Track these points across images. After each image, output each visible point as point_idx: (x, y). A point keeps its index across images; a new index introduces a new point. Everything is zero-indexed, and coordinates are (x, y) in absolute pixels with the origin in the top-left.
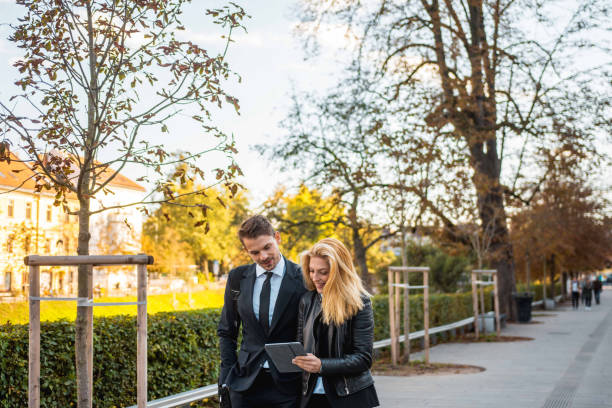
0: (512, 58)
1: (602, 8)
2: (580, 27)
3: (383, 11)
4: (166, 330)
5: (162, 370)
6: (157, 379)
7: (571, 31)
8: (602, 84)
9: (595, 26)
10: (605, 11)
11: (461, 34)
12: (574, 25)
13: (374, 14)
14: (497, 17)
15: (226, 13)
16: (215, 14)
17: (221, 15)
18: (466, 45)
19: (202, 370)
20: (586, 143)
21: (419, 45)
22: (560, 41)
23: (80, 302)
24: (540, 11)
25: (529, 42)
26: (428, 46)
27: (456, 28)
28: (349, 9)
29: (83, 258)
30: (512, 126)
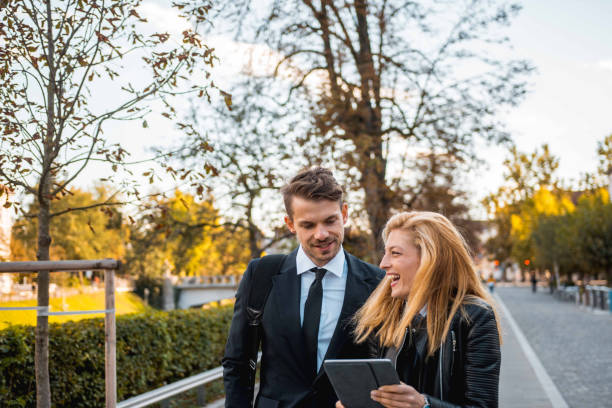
0: (399, 65)
1: (480, 20)
2: (461, 38)
3: (273, 16)
4: (95, 338)
5: (90, 380)
6: (85, 389)
7: (453, 42)
8: (481, 93)
9: (475, 37)
10: (483, 23)
11: (347, 42)
12: (456, 36)
13: (264, 20)
14: (382, 26)
15: (192, 7)
16: (181, 7)
17: (187, 8)
18: (353, 52)
19: (129, 378)
20: (467, 149)
21: (310, 51)
22: (442, 51)
23: (41, 311)
24: (424, 22)
25: (413, 51)
26: (317, 52)
27: (343, 36)
28: (239, 13)
29: (42, 264)
30: (399, 131)
